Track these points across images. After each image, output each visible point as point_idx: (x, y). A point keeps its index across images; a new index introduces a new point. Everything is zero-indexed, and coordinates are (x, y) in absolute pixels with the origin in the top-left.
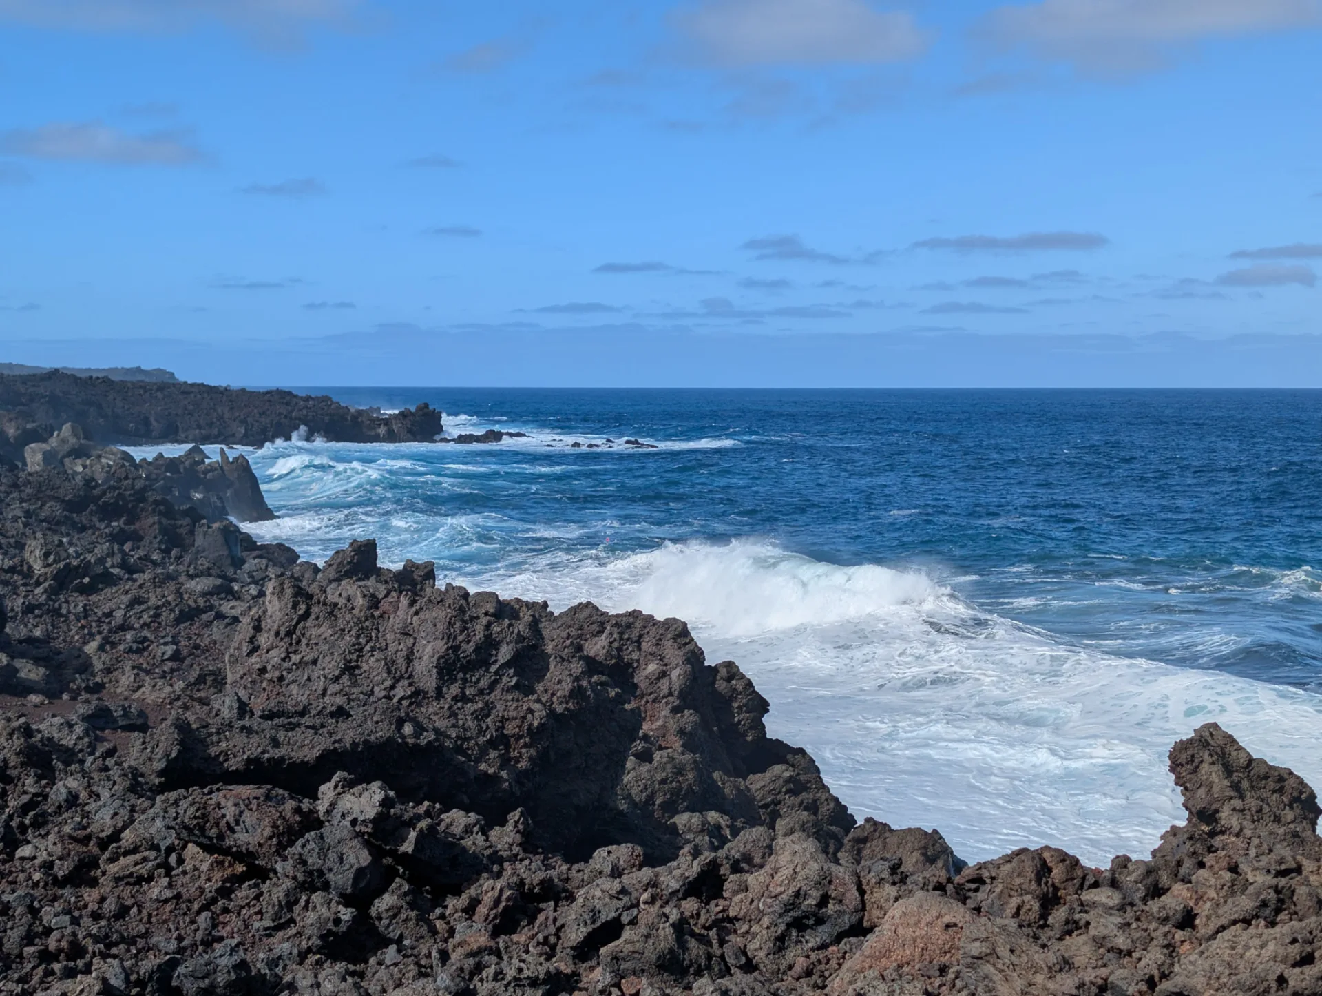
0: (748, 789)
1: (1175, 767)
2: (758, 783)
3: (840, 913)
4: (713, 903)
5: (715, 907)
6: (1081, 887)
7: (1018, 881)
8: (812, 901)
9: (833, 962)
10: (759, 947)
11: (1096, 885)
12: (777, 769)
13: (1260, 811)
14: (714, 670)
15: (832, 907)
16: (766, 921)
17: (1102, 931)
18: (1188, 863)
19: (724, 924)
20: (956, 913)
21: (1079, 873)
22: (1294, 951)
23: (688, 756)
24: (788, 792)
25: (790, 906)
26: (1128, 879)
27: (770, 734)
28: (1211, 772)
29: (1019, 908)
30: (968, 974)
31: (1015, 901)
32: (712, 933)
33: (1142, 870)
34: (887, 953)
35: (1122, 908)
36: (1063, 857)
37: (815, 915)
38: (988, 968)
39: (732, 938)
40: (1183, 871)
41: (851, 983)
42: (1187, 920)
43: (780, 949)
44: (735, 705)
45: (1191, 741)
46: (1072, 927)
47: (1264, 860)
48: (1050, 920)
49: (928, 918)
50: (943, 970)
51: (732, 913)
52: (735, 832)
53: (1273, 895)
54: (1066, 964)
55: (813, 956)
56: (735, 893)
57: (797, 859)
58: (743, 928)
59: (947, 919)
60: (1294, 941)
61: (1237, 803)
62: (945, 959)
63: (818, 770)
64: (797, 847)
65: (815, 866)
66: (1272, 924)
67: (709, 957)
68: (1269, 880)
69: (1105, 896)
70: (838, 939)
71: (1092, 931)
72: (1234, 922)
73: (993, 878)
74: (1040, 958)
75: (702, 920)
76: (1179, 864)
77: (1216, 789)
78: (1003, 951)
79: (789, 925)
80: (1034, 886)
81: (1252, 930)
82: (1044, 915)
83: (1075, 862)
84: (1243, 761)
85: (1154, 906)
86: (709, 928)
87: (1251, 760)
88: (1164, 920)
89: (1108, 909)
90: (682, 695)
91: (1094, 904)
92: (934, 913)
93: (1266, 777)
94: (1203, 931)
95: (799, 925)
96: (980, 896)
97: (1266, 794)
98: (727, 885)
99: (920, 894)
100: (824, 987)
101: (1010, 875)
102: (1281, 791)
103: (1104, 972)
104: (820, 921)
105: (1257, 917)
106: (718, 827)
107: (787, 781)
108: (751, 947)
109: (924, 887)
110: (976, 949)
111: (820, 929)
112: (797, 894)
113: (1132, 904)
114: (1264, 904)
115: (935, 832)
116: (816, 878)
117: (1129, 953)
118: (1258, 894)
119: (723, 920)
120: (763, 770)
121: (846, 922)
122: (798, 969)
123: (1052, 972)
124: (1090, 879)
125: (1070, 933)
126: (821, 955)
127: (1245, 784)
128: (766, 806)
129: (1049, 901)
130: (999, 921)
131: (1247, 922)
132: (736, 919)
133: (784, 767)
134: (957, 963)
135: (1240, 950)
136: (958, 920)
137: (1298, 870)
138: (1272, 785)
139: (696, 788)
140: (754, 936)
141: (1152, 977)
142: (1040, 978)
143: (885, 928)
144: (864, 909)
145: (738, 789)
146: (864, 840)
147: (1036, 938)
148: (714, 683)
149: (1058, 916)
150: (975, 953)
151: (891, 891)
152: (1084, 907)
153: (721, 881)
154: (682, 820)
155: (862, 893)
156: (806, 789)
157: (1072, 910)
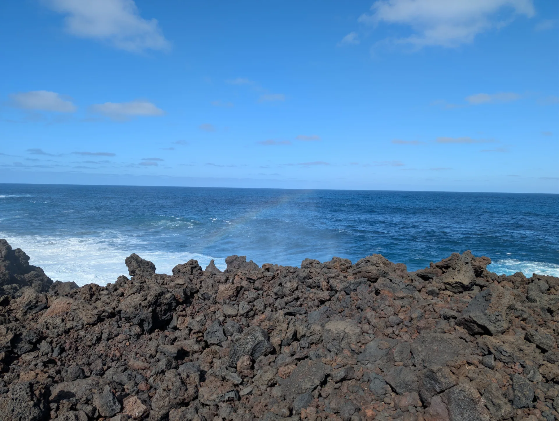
0: (24, 278)
1: (126, 263)
2: (27, 276)
3: (41, 304)
4: (7, 307)
5: (7, 308)
6: (100, 291)
7: (85, 292)
8: (34, 303)
9: (40, 316)
10: (19, 315)
11: (103, 290)
12: (32, 272)
13: (144, 270)
14: (14, 251)
15: (39, 303)
16: (21, 309)
17: (104, 300)
18: (123, 283)
19: (10, 312)
20: (70, 300)
21: (99, 288)
22: (143, 298)
23: (7, 272)
24: (35, 277)
25: (27, 305)
26: (110, 288)
27: (30, 264)
28: (134, 263)
29: (85, 297)
30: (73, 313)
31: (84, 296)
32: (6, 314)
33: (113, 286)
34: (53, 312)
35: (108, 294)
36: (95, 285)
37: (34, 306)
38: (77, 311)
39: (12, 314)
40: (122, 285)
41: (44, 320)
42: (122, 295)
43: (25, 315)
44: (21, 258)
45: (130, 257)
46: (97, 300)
47: (138, 281)
48: (92, 299)
49: (63, 302)
50: (67, 313)
51: (12, 308)
52: (20, 288)
53: (139, 287)
54: (96, 308)
55: (34, 315)
56: (13, 303)
57: (30, 294)
58: (15, 311)
59: (68, 302)
60: (143, 296)
61: (139, 269)
62: (67, 311)
63: (43, 271)
64: (30, 291)
65: (34, 295)
66: (139, 293)
67: (5, 319)
68: (139, 284)
69: (105, 292)
70: (41, 310)
71: (102, 300)
72: (132, 294)
73: (79, 292)
74: (90, 307)
75: (3, 311)
76: (121, 283)
77: (135, 266)
78: (81, 307)
79: (27, 309)
80: (88, 292)
81: (135, 295)
82: (91, 298)
83: (98, 286)
84: (140, 260)
85: (115, 293)
86: (6, 313)
87: (142, 260)
88: (117, 296)
89: (105, 295)
90: (5, 257)
91: (102, 294)
92: (65, 301)
93: (145, 263)
94: (125, 297)
95: (31, 309)
96: (76, 296)
97: (145, 266)
98: (11, 302)
99: (61, 297)
100: (37, 322)
101: (83, 290)
102: (148, 265)
103: (104, 308)
104: (36, 307)
105: (136, 292)
106: (16, 287)
107: (35, 275)
108: (17, 315)
109: (63, 296)
110: (74, 307)
111: (36, 308)
112: (30, 302)
113: (111, 293)
114: (138, 289)
115: (73, 282)
116: (35, 297)
117: (110, 303)
118: (136, 288)
119: (9, 310)
120: (29, 273)
121: (43, 306)
122: (30, 319)
123: (92, 310)
124: (102, 289)
125: (97, 301)
126: (36, 315)
127: (141, 265)
128: (29, 281)
129: (92, 295)
130: (80, 301)
131: (134, 293)
132: (13, 309)
133: (34, 271)
134: (70, 311)
135: (132, 299)
136: (71, 302)
137: (145, 282)
138: (146, 264)
139: (9, 279)
140: (18, 313)
141: (114, 308)
142: (89, 312)
143: (53, 306)
144: (47, 302)
145: (21, 278)
146: (55, 286)
147: (89, 303)
148: (15, 253)
149: (94, 298)
150: (74, 308)
151: (54, 298)
152: (100, 295)
153: (9, 301)
154: (5, 287)
155: (47, 299)
156: (40, 276)
157: (97, 296)
